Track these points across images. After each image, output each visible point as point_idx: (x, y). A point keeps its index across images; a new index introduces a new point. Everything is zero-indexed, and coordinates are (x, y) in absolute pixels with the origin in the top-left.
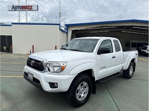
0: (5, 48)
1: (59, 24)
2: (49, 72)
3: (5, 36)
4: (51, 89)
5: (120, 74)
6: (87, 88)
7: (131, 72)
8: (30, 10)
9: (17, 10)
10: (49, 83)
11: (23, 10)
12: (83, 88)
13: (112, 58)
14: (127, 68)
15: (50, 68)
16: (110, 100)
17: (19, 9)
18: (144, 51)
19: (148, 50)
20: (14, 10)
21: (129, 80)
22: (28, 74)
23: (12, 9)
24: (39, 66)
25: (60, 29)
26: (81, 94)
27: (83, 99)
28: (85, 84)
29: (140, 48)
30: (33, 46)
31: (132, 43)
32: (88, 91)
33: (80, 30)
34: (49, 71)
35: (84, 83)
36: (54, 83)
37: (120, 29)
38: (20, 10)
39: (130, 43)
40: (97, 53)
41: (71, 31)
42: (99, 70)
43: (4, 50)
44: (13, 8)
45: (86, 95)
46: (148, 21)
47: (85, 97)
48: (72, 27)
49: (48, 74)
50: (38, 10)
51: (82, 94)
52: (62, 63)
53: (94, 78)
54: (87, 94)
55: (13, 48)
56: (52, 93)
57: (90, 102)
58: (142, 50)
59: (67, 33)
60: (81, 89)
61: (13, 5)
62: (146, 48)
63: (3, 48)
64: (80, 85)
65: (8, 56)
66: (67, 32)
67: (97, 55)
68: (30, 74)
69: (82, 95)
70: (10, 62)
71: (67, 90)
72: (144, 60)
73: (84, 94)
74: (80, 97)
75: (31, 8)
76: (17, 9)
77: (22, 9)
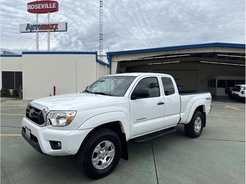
0: (11, 91)
1: (96, 53)
2: (50, 126)
3: (13, 72)
4: (52, 150)
5: (175, 130)
6: (113, 150)
7: (198, 127)
8: (55, 31)
9: (35, 31)
10: (50, 141)
11: (43, 31)
12: (106, 150)
13: (158, 104)
14: (189, 120)
15: (52, 120)
16: (151, 170)
17: (36, 29)
18: (237, 93)
19: (243, 93)
20: (29, 30)
21: (195, 140)
22: (26, 129)
23: (27, 29)
24: (38, 117)
25: (97, 61)
26: (101, 160)
27: (105, 167)
28: (108, 143)
29: (231, 88)
30: (54, 87)
31: (219, 80)
32: (114, 155)
33: (132, 61)
34: (51, 124)
35: (106, 142)
36: (58, 142)
37: (198, 59)
38: (38, 30)
39: (216, 80)
40: (130, 97)
41: (117, 63)
42: (135, 123)
43: (10, 95)
44: (29, 28)
45: (110, 161)
46: (245, 45)
47: (109, 164)
48: (117, 57)
49: (49, 128)
50: (66, 31)
51: (103, 159)
52: (69, 112)
53: (124, 135)
54: (112, 159)
55: (23, 90)
56: (57, 157)
57: (117, 173)
58: (233, 92)
59: (109, 66)
60: (101, 152)
61: (28, 24)
62: (238, 89)
63: (9, 92)
64: (99, 145)
65: (15, 104)
66: (111, 64)
67: (131, 100)
68: (28, 128)
69: (104, 161)
70: (15, 113)
71: (76, 153)
72: (234, 108)
73: (107, 159)
74: (100, 163)
75: (56, 28)
76: (34, 29)
77: (41, 29)
